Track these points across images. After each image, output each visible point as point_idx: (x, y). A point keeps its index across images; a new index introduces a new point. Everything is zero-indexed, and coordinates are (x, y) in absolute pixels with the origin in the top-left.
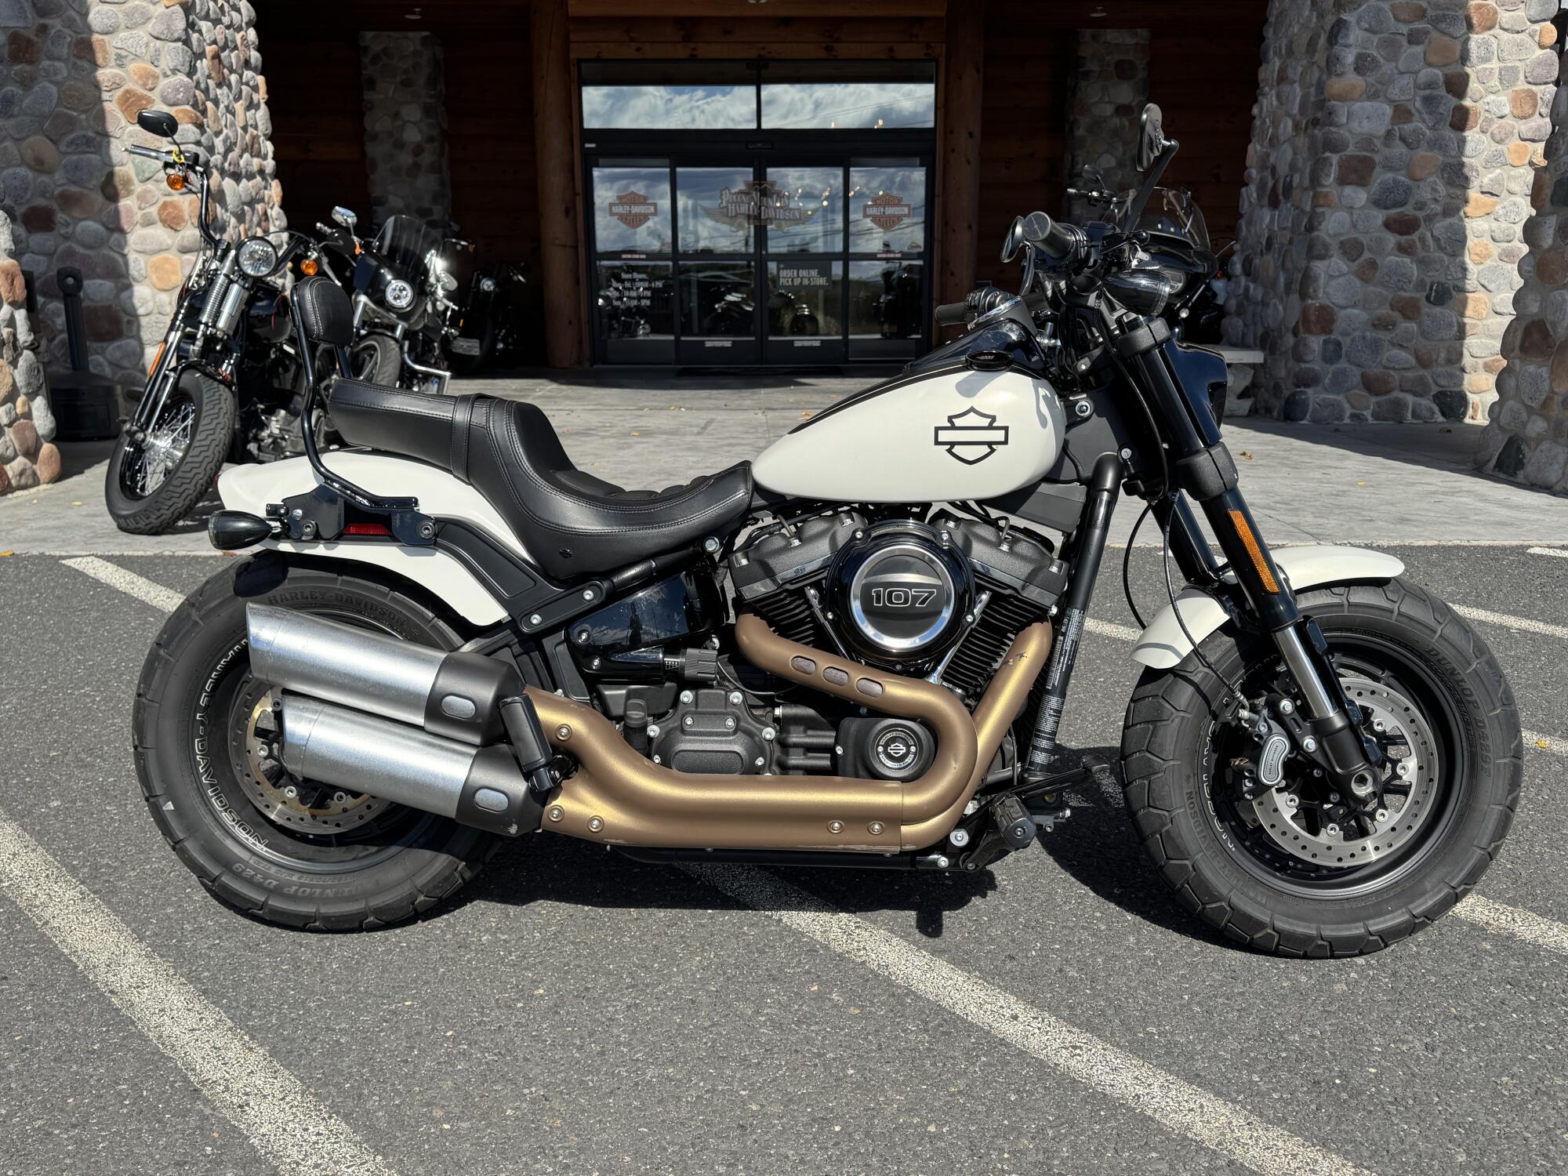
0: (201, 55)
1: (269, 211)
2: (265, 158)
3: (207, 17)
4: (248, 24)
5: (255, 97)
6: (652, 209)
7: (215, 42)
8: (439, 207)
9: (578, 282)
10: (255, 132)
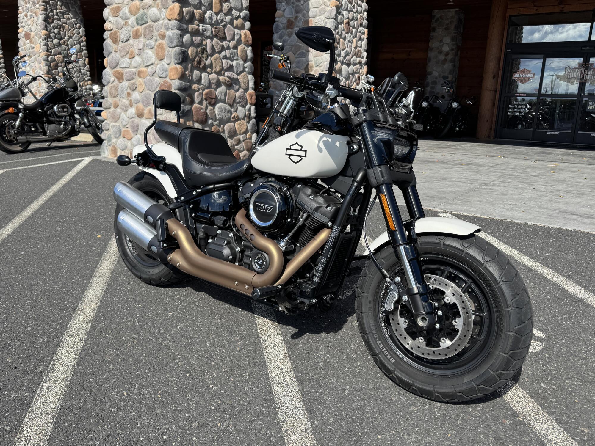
0: (342, 23)
1: (361, 77)
2: (363, 57)
3: (346, 10)
4: (364, 11)
5: (363, 36)
6: (532, 75)
7: (348, 18)
8: (451, 75)
9: (494, 105)
10: (360, 49)
